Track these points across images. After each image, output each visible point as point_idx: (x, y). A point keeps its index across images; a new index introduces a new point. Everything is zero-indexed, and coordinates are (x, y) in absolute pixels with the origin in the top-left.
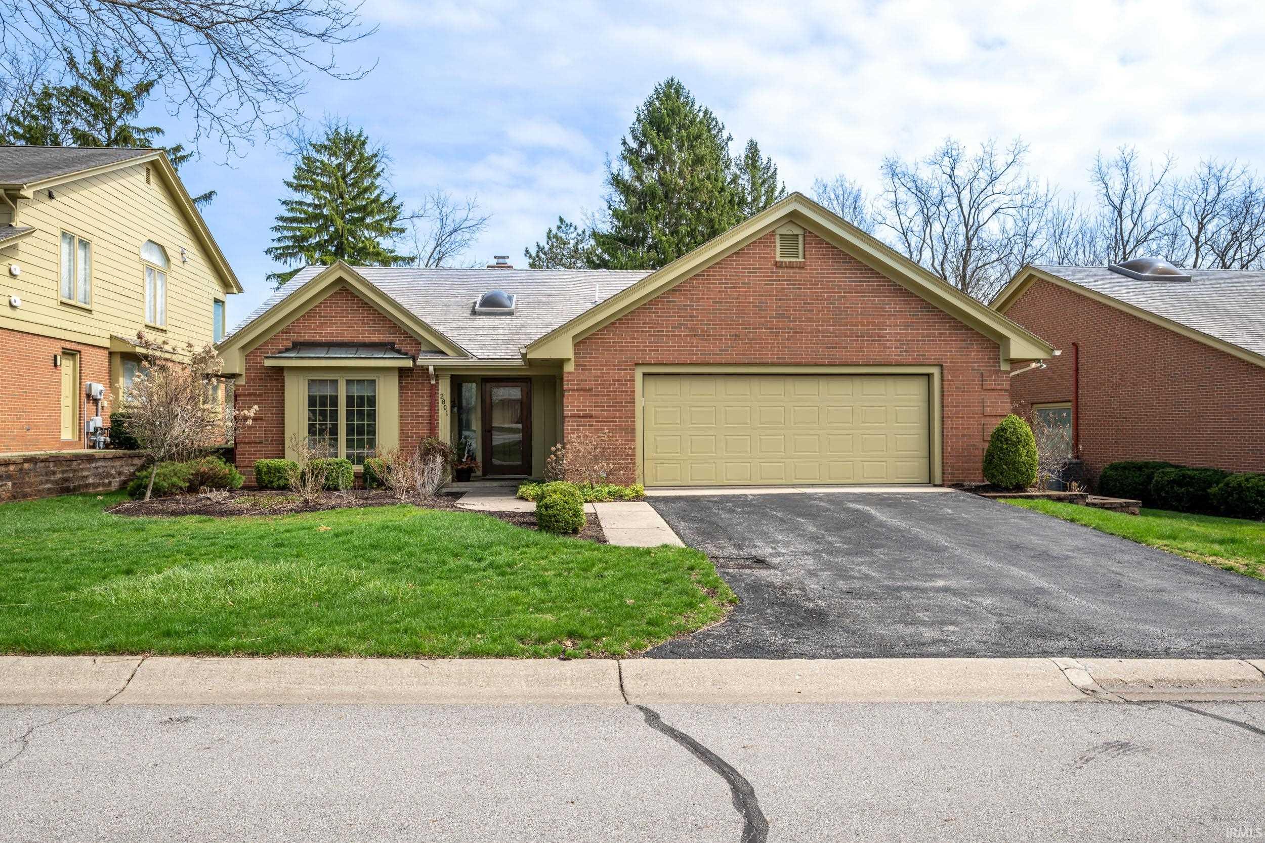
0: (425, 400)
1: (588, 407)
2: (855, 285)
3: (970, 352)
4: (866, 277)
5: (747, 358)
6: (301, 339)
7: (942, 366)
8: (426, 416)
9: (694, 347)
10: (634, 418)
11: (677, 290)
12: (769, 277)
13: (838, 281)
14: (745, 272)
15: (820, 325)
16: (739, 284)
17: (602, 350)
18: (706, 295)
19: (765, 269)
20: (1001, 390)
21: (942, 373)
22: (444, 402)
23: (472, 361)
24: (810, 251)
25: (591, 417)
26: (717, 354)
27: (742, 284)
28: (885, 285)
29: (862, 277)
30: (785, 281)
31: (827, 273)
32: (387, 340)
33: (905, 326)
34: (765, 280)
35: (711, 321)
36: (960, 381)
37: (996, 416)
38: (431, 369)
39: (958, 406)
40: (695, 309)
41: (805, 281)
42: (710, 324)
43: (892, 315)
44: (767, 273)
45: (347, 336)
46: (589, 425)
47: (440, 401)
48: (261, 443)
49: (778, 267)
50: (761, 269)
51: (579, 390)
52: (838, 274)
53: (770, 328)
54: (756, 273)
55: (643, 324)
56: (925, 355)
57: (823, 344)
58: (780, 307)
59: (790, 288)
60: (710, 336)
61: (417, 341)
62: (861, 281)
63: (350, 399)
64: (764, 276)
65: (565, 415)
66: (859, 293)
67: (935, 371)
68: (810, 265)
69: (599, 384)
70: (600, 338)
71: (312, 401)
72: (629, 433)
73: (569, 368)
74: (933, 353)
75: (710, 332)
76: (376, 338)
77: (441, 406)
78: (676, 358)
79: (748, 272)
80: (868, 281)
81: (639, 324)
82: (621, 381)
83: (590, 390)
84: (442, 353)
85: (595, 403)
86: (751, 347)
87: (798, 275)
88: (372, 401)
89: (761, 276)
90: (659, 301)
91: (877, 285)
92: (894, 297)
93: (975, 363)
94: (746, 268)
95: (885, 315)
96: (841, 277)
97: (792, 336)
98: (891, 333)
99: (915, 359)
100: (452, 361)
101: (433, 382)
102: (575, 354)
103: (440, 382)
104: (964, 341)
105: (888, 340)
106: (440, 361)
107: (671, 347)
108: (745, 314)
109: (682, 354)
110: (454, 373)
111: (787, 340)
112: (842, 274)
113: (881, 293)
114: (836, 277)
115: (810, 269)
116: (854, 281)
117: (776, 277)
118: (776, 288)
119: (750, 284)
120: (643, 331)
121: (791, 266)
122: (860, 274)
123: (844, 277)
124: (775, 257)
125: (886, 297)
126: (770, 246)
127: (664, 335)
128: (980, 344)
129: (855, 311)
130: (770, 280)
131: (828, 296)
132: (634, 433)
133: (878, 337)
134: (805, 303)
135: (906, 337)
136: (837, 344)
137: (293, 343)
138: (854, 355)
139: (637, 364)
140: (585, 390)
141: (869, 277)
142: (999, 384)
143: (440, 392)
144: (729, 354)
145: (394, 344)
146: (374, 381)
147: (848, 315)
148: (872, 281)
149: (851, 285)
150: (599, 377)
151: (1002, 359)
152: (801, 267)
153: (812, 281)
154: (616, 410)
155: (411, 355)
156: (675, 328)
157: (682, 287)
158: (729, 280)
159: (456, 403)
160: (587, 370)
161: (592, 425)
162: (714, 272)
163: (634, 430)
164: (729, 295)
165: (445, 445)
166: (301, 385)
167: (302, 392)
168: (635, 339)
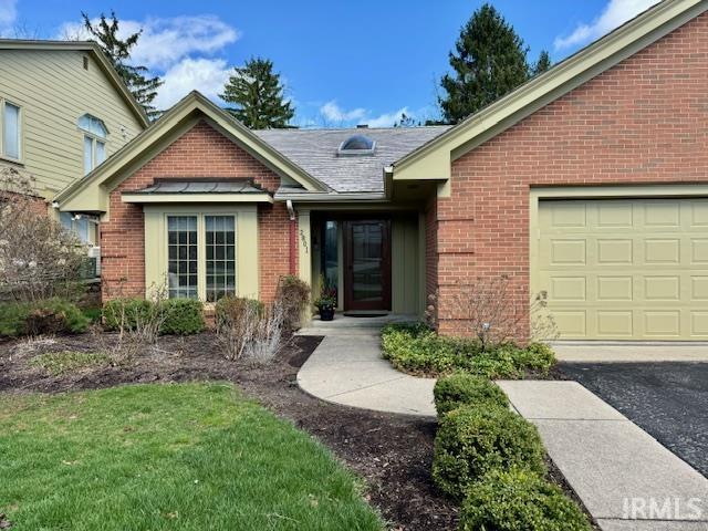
0: (286, 237)
1: (468, 241)
5: (682, 175)
6: (162, 175)
8: (287, 253)
9: (609, 161)
10: (528, 254)
11: (587, 88)
16: (671, 77)
17: (487, 169)
22: (303, 238)
23: (331, 196)
25: (472, 253)
27: (676, 76)
32: (246, 175)
35: (633, 127)
38: (289, 204)
40: (611, 112)
42: (630, 132)
45: (207, 171)
46: (470, 264)
47: (300, 238)
51: (457, 220)
55: (541, 134)
60: (632, 147)
61: (275, 176)
63: (209, 236)
65: (439, 251)
69: (483, 213)
70: (485, 154)
71: (172, 237)
72: (521, 273)
73: (445, 193)
75: (630, 142)
76: (237, 172)
77: (301, 243)
78: (585, 176)
81: (535, 134)
82: (511, 207)
83: (471, 220)
84: (301, 187)
85: (477, 236)
86: (688, 160)
88: (231, 237)
100: (311, 194)
101: (293, 218)
102: (452, 175)
103: (300, 218)
106: (299, 196)
107: (578, 162)
109: (593, 172)
110: (314, 208)
119: (687, 76)
120: (540, 143)
127: (569, 148)
132: (528, 274)
137: (155, 179)
139: (533, 187)
140: (464, 220)
143: (300, 228)
146: (233, 217)
150: (482, 203)
154: (505, 245)
155: (269, 189)
156: (584, 138)
157: (594, 83)
158: (658, 71)
159: (319, 241)
160: (467, 194)
161: (473, 264)
162: (637, 62)
163: (528, 269)
164: (657, 92)
165: (304, 284)
166: (161, 222)
167: (161, 230)
168: (530, 154)
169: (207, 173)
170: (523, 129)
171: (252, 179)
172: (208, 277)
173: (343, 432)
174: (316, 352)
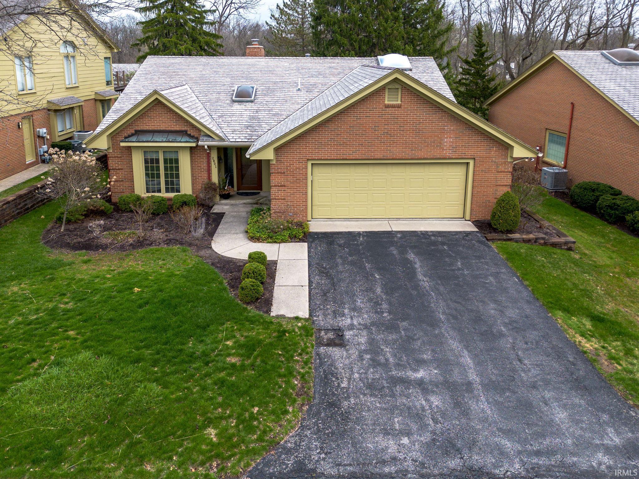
0: (205, 160)
1: (282, 181)
2: (429, 116)
3: (491, 151)
4: (435, 112)
5: (367, 156)
6: (139, 129)
7: (475, 159)
8: (206, 168)
9: (338, 151)
10: (307, 187)
11: (330, 121)
12: (381, 112)
13: (419, 114)
14: (367, 110)
15: (408, 138)
16: (364, 117)
17: (290, 152)
18: (346, 123)
19: (379, 108)
20: (507, 172)
21: (475, 163)
22: (214, 161)
23: (227, 144)
24: (404, 98)
25: (284, 186)
26: (351, 154)
27: (366, 117)
28: (446, 116)
29: (433, 112)
30: (390, 114)
31: (413, 110)
32: (183, 129)
33: (455, 138)
34: (378, 115)
35: (348, 137)
36: (484, 167)
37: (503, 186)
38: (206, 147)
39: (482, 181)
40: (339, 131)
41: (400, 114)
42: (347, 139)
43: (449, 132)
44: (380, 110)
47: (212, 161)
48: (122, 181)
49: (386, 107)
50: (377, 108)
51: (278, 173)
52: (419, 110)
53: (380, 140)
54: (374, 110)
55: (312, 139)
56: (465, 153)
57: (409, 148)
58: (386, 129)
59: (392, 119)
60: (347, 145)
61: (199, 130)
62: (432, 114)
63: (165, 161)
64: (378, 112)
65: (271, 185)
66: (430, 120)
67: (472, 163)
68: (404, 106)
69: (289, 170)
70: (289, 146)
71: (146, 161)
72: (304, 194)
73: (273, 164)
74: (470, 153)
75: (347, 143)
76: (177, 128)
77: (213, 163)
78: (329, 156)
79: (369, 110)
80: (436, 114)
81: (310, 139)
82: (300, 168)
83: (284, 173)
84: (212, 137)
85: (286, 179)
86: (369, 150)
87: (397, 112)
88: (177, 161)
89: (376, 112)
90: (321, 127)
91: (441, 116)
92: (450, 122)
93: (494, 157)
94: (368, 108)
95: (444, 132)
96: (421, 112)
97: (392, 144)
98: (447, 142)
99: (460, 155)
100: (218, 143)
101: (208, 152)
102: (276, 157)
103: (212, 151)
104: (488, 145)
105: (445, 146)
106: (210, 142)
107: (326, 151)
108: (367, 133)
109: (332, 154)
110: (219, 148)
111: (389, 146)
112: (422, 110)
113: (443, 120)
114: (418, 112)
115: (404, 108)
116: (428, 114)
117: (385, 112)
118: (384, 119)
119: (370, 117)
120: (311, 143)
121: (393, 106)
122: (432, 110)
123: (422, 112)
124: (384, 102)
125: (446, 122)
126: (382, 96)
127: (323, 145)
128: (497, 147)
129: (427, 130)
130: (381, 114)
131: (413, 123)
132: (307, 194)
133: (440, 144)
134: (400, 127)
135: (455, 144)
136: (416, 148)
137: (135, 131)
138: (426, 154)
139: (308, 160)
140: (281, 173)
141: (437, 112)
142: (506, 169)
143: (212, 156)
144: (357, 154)
145: (187, 131)
146: (178, 153)
147: (423, 132)
148: (439, 114)
149: (427, 116)
150: (289, 166)
151: (509, 155)
152: (399, 106)
153: (404, 114)
154: (297, 183)
155: (196, 136)
156: (329, 141)
157: (333, 119)
158: (359, 114)
159: (222, 157)
160: (282, 162)
161: (285, 191)
162: (350, 110)
163: (307, 192)
164: (358, 123)
165: (215, 184)
166: (140, 153)
167: (141, 157)
168: (307, 147)
169: (163, 128)
170: (305, 137)
171: (186, 131)
172: (166, 188)
173: (224, 267)
174: (220, 227)
